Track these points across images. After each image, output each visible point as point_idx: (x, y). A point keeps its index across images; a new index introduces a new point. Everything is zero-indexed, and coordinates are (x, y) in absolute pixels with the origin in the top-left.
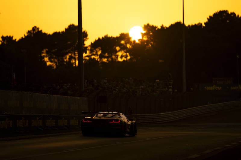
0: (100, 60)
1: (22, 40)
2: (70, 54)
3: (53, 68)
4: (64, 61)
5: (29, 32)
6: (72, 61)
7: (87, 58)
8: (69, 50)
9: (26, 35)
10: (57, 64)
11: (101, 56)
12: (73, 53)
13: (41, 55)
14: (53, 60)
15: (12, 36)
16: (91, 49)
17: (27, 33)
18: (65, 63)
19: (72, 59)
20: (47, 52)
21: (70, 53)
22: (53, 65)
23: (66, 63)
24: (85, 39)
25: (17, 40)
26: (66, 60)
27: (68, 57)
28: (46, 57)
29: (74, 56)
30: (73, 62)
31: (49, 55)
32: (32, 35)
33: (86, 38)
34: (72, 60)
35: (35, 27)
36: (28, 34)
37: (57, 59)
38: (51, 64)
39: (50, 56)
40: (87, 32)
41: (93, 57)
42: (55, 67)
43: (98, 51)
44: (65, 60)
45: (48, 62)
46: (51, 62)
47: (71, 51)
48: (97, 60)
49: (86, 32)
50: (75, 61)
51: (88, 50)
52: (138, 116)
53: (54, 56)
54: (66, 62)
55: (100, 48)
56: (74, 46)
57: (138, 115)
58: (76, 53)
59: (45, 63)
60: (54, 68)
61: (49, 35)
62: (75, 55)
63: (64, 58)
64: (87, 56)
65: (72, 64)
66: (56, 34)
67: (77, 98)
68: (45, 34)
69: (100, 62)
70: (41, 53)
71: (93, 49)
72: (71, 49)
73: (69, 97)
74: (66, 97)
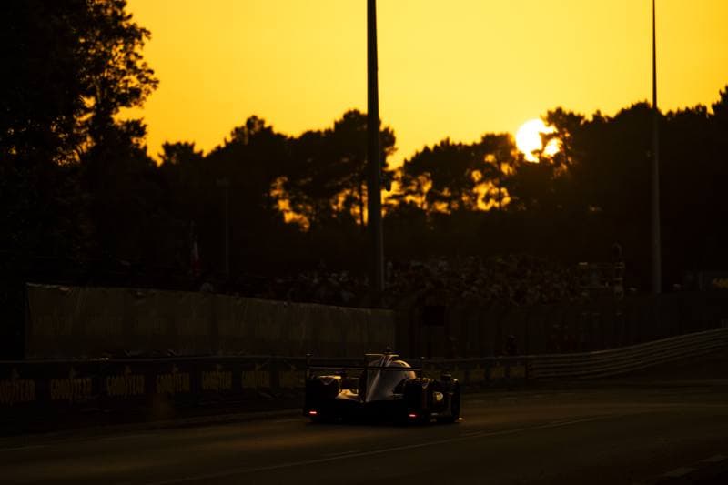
0: (429, 207)
1: (218, 152)
2: (348, 192)
3: (301, 230)
4: (332, 211)
5: (237, 131)
6: (352, 211)
7: (394, 202)
8: (345, 179)
9: (230, 139)
10: (313, 218)
11: (433, 197)
12: (355, 188)
13: (269, 194)
14: (301, 206)
15: (190, 142)
16: (403, 177)
17: (232, 134)
18: (334, 216)
19: (354, 205)
20: (286, 187)
21: (348, 187)
22: (301, 219)
23: (338, 216)
24: (387, 150)
25: (205, 155)
26: (338, 208)
27: (341, 199)
28: (283, 199)
29: (358, 197)
30: (355, 213)
31: (290, 194)
32: (246, 141)
33: (391, 147)
34: (354, 208)
35: (254, 118)
36: (234, 137)
37: (311, 204)
38: (297, 217)
39: (293, 197)
40: (393, 132)
41: (409, 198)
42: (306, 226)
43: (424, 183)
44: (335, 207)
45: (288, 211)
46: (297, 211)
47: (351, 184)
48: (419, 206)
49: (390, 131)
50: (362, 210)
51: (397, 179)
52: (531, 359)
53: (305, 197)
54: (337, 212)
55: (429, 174)
56: (358, 169)
57: (530, 356)
58: (364, 187)
59: (281, 214)
60: (303, 228)
61: (292, 139)
62: (361, 195)
63: (332, 201)
64: (394, 197)
65: (353, 218)
66: (310, 137)
67: (364, 310)
68: (280, 136)
69: (427, 214)
70: (269, 189)
71: (409, 177)
72: (349, 177)
73: (341, 308)
74: (335, 307)
